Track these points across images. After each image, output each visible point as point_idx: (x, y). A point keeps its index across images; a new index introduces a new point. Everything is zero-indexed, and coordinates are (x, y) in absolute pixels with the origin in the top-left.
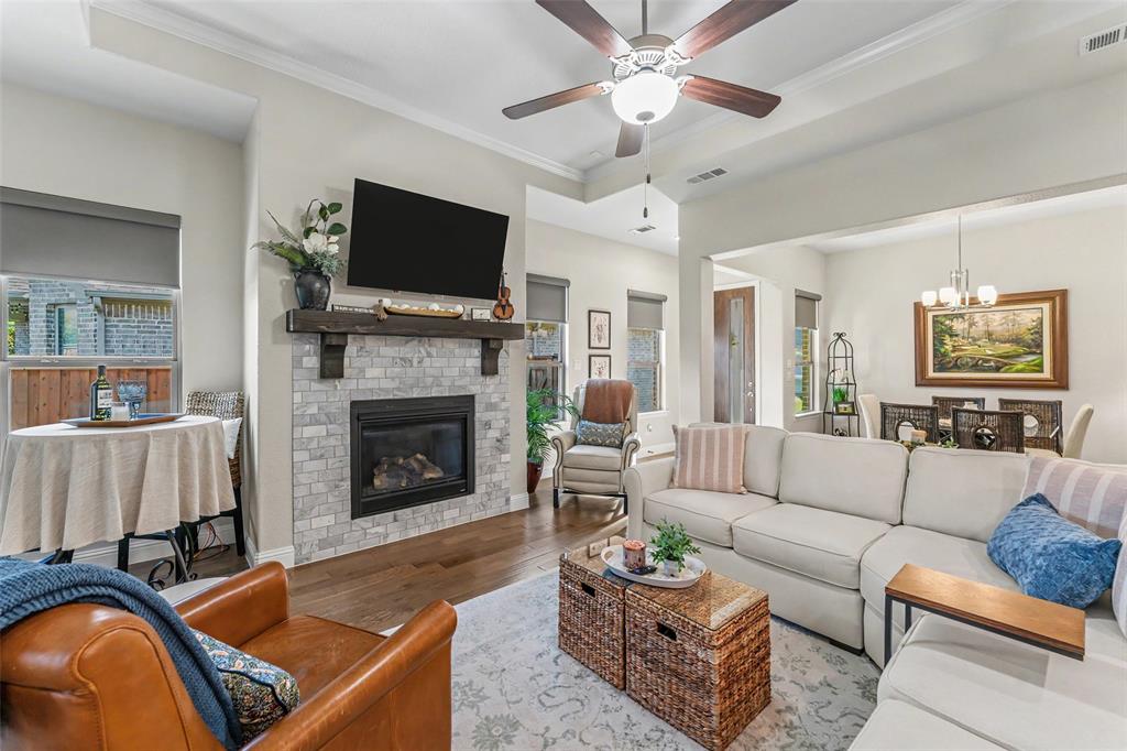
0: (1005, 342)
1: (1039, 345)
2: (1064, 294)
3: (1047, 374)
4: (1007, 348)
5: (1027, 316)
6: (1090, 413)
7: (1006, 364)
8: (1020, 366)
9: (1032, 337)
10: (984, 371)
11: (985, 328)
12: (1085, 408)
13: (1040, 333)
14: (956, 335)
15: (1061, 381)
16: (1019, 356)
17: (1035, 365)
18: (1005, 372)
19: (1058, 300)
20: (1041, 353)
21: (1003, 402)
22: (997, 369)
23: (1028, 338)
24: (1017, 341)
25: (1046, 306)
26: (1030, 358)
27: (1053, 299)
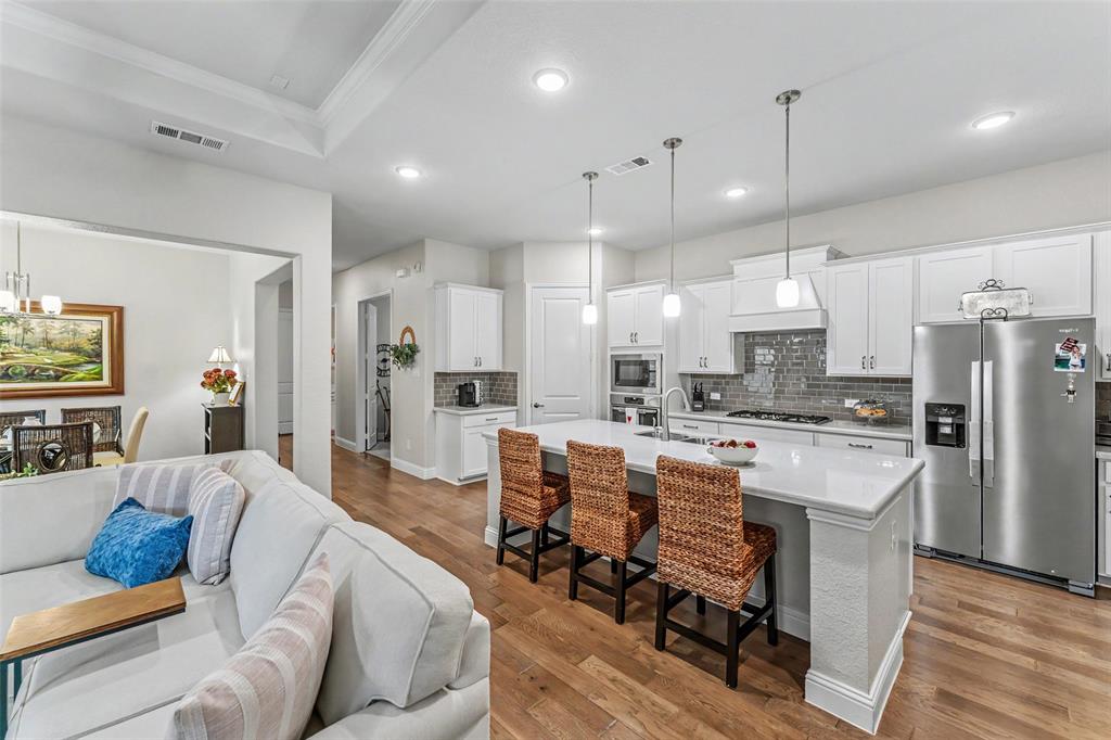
0: (65, 351)
1: (99, 355)
2: (121, 310)
3: (106, 382)
4: (68, 357)
5: (88, 326)
6: (145, 415)
7: (67, 373)
8: (81, 375)
9: (92, 347)
10: (41, 380)
11: (42, 336)
12: (142, 411)
13: (99, 343)
14: (8, 341)
15: (117, 388)
16: (78, 365)
17: (95, 374)
18: (65, 380)
19: (117, 314)
20: (101, 362)
21: (65, 412)
22: (57, 378)
23: (88, 347)
24: (76, 350)
25: (105, 320)
26: (91, 367)
27: (111, 314)
